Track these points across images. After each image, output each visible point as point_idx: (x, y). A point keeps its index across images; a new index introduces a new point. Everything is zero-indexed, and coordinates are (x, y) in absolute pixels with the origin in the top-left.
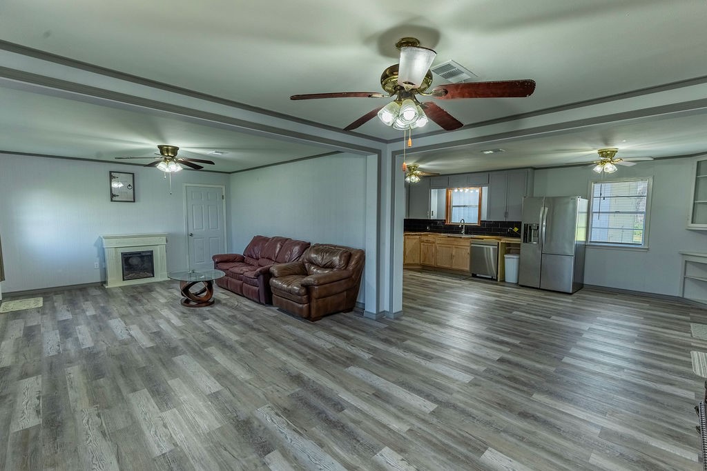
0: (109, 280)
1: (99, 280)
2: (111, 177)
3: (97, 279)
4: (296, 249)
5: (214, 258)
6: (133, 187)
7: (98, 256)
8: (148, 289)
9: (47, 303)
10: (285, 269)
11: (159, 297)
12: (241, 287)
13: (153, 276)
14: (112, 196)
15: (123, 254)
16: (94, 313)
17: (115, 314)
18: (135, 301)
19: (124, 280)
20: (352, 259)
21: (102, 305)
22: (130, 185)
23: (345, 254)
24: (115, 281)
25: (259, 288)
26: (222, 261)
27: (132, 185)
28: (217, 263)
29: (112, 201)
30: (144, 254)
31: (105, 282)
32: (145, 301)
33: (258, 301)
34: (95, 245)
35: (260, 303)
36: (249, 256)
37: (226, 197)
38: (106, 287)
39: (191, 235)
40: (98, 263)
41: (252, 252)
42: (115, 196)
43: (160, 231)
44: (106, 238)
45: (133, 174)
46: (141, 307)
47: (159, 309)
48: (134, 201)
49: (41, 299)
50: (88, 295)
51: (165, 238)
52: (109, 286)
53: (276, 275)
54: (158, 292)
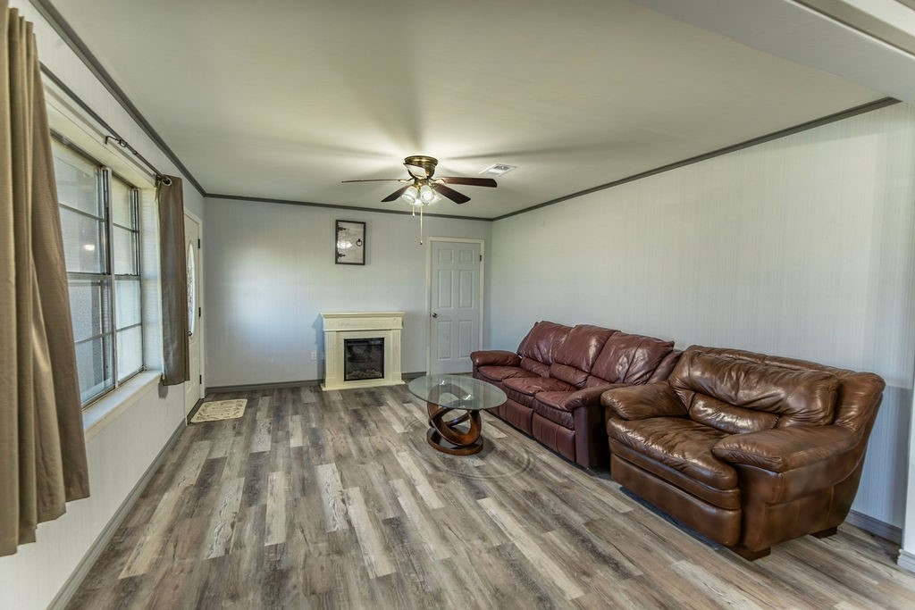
0: (328, 378)
1: (316, 378)
2: (338, 229)
3: (313, 375)
4: (641, 354)
5: (473, 356)
6: (363, 242)
7: (317, 343)
8: (375, 398)
9: (250, 410)
10: (641, 401)
11: (393, 419)
12: (530, 421)
13: (383, 377)
14: (338, 255)
15: (347, 342)
16: (301, 445)
17: (329, 452)
18: (358, 424)
19: (345, 380)
20: (846, 399)
21: (314, 425)
22: (359, 241)
23: (822, 384)
24: (335, 382)
25: (575, 431)
26: (487, 364)
27: (362, 240)
28: (477, 367)
29: (337, 263)
30: (373, 343)
31: (322, 381)
32: (373, 426)
33: (572, 459)
34: (314, 326)
35: (574, 463)
36: (528, 357)
37: (485, 258)
38: (324, 389)
39: (435, 316)
40: (315, 352)
41: (536, 351)
42: (341, 255)
43: (394, 309)
44: (328, 317)
45: (364, 223)
46: (367, 438)
47: (394, 450)
48: (364, 264)
49: (244, 402)
50: (300, 400)
51: (400, 319)
52: (327, 388)
53: (622, 412)
54: (391, 409)
